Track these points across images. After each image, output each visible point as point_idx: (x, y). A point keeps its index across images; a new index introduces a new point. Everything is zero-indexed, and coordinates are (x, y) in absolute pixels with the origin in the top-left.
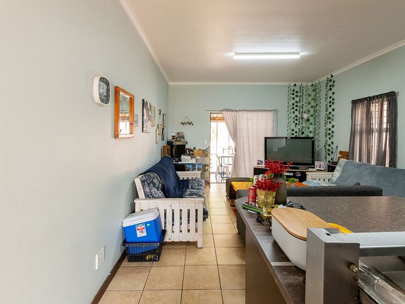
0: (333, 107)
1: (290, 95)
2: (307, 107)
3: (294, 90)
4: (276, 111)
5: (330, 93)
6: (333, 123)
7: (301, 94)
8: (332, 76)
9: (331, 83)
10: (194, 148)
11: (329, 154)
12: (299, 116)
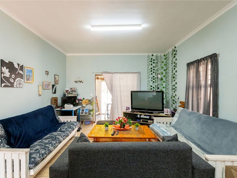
0: (176, 69)
1: (149, 62)
2: (161, 70)
3: (152, 59)
4: (139, 73)
5: (175, 59)
6: (176, 81)
7: (156, 61)
8: (175, 47)
9: (174, 52)
10: (84, 99)
11: (174, 103)
12: (155, 76)
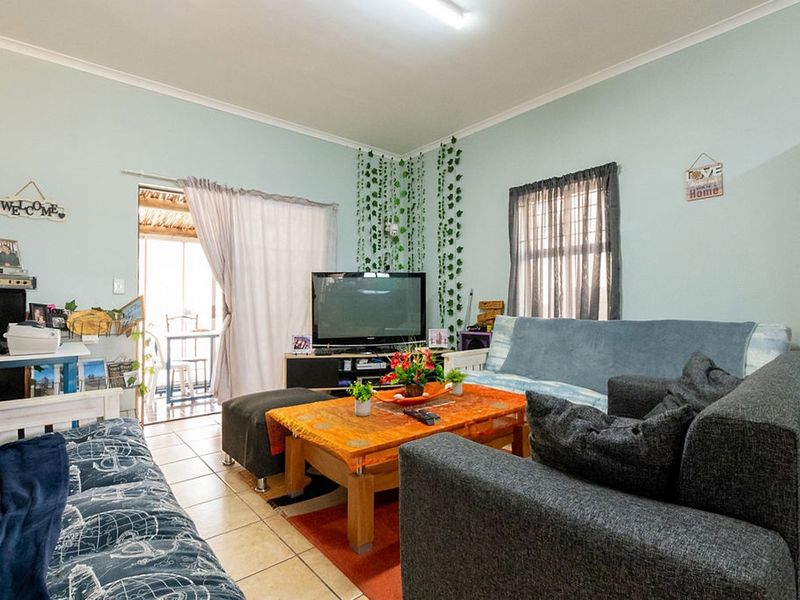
0: (458, 207)
1: (362, 176)
2: (394, 211)
3: (369, 166)
4: (331, 207)
5: (450, 178)
6: (458, 243)
7: (382, 177)
8: (454, 140)
9: (450, 156)
10: (71, 306)
11: (451, 312)
12: (380, 228)
